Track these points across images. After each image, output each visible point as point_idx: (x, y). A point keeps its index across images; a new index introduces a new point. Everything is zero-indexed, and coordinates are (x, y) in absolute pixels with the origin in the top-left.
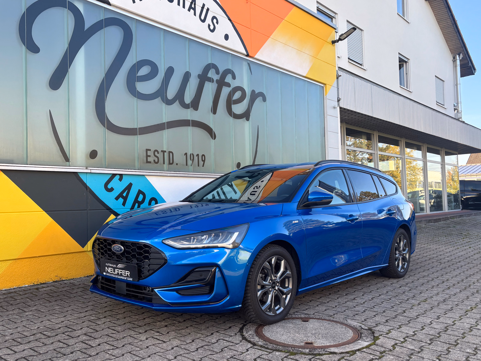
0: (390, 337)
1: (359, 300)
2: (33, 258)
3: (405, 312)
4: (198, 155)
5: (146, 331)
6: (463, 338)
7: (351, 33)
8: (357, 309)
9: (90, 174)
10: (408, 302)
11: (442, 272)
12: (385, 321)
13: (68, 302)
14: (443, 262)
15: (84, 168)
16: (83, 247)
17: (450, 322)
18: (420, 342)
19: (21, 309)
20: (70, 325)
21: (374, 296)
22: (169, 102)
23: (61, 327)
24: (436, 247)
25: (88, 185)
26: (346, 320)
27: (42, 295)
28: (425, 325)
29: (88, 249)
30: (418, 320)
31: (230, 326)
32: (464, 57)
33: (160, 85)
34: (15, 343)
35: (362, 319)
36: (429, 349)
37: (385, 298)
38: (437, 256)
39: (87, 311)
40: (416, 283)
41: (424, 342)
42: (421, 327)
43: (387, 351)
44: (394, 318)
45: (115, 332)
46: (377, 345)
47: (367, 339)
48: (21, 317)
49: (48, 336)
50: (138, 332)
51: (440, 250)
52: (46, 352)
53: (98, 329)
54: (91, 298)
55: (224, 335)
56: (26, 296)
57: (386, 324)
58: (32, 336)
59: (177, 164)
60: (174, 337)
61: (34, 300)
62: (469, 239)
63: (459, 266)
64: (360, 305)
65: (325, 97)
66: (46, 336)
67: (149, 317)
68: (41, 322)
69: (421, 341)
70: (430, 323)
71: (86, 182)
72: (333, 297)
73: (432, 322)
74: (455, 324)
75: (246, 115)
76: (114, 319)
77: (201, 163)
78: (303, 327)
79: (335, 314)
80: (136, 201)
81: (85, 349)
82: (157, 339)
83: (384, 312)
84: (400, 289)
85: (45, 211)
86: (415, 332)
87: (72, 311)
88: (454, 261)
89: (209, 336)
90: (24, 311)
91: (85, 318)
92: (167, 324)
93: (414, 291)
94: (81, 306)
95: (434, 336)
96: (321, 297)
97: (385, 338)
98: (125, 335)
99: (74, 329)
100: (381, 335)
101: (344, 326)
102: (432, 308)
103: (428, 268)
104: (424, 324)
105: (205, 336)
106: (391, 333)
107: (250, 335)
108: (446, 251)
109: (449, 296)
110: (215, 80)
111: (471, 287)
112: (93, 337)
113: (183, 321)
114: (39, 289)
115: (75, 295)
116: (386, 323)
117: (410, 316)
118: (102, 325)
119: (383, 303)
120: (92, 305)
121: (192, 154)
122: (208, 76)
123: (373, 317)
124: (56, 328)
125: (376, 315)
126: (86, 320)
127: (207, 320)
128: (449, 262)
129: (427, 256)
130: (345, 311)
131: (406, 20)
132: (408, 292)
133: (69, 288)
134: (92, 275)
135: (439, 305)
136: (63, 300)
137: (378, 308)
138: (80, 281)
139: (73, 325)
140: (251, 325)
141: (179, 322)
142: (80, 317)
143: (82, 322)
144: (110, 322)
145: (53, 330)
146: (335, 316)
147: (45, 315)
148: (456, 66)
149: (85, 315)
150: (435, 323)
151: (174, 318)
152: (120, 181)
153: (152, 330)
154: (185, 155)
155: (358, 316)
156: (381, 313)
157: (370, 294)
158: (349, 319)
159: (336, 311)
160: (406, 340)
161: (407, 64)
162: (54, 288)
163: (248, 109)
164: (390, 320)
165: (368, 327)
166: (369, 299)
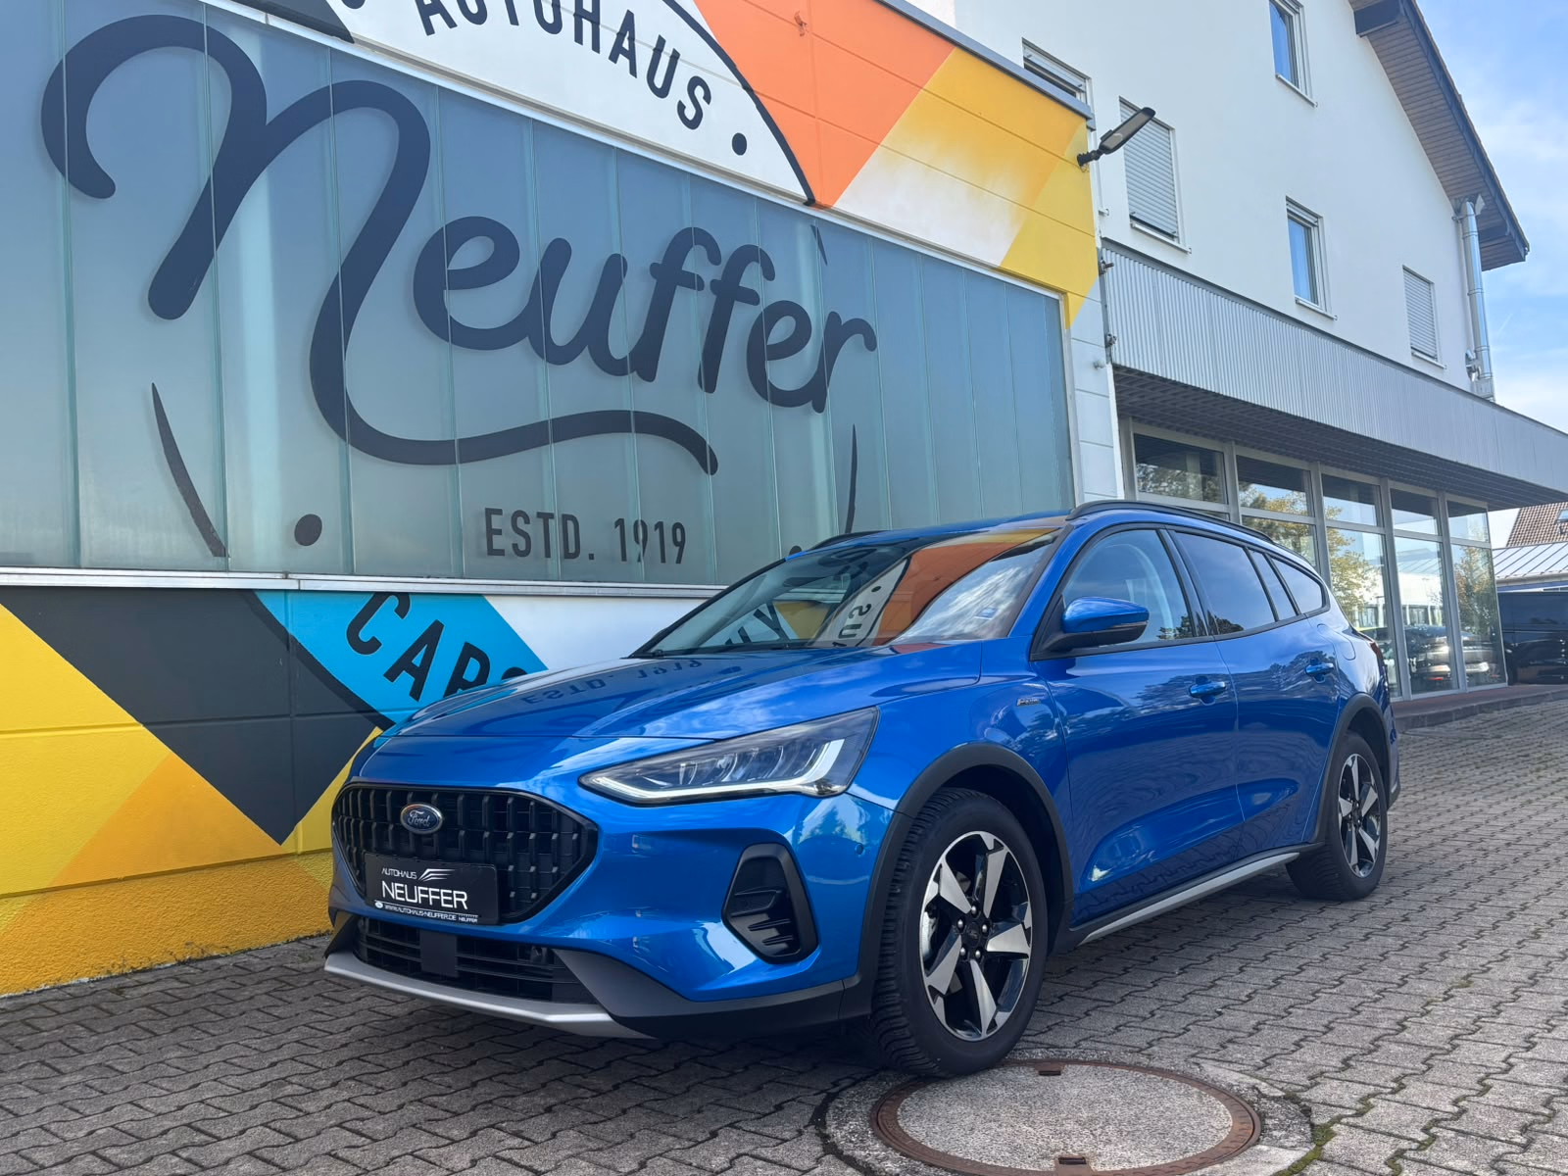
0: (1374, 1127)
1: (1229, 989)
2: (108, 886)
3: (1404, 1028)
4: (660, 526)
5: (474, 1134)
7: (1138, 130)
8: (1228, 1019)
9: (297, 595)
10: (1404, 989)
11: (1499, 882)
12: (1340, 1065)
13: (216, 1032)
14: (1491, 848)
15: (278, 576)
16: (280, 841)
18: (1488, 1141)
19: (48, 1065)
20: (204, 1119)
21: (1282, 973)
22: (558, 356)
23: (169, 1130)
24: (1456, 802)
25: (292, 631)
26: (1198, 1064)
27: (130, 1011)
28: (1488, 1075)
29: (296, 847)
30: (1459, 1055)
31: (777, 1103)
32: (1490, 208)
33: (527, 301)
35: (1252, 1059)
36: (1527, 1166)
37: (1321, 976)
38: (1467, 830)
39: (274, 1064)
40: (1419, 923)
41: (1503, 1139)
42: (1478, 1082)
44: (1370, 1052)
45: (363, 1139)
46: (1332, 1162)
47: (1287, 1137)
48: (42, 1093)
50: (442, 1137)
51: (1471, 808)
53: (300, 1133)
54: (297, 1015)
55: (756, 1137)
56: (75, 1016)
57: (1347, 1074)
59: (591, 557)
60: (575, 1151)
61: (100, 1030)
62: (1558, 772)
63: (1549, 858)
64: (1237, 1007)
65: (1064, 331)
66: (110, 1162)
67: (490, 1078)
68: (107, 1110)
69: (1492, 1139)
70: (1504, 1065)
71: (283, 623)
72: (1138, 981)
73: (1512, 1060)
75: (813, 394)
76: (365, 1092)
77: (672, 551)
78: (1045, 1096)
79: (1154, 1043)
80: (457, 683)
82: (510, 1161)
83: (1329, 1028)
84: (1368, 943)
85: (146, 725)
86: (1461, 1104)
87: (223, 1066)
88: (1527, 842)
90: (58, 1071)
91: (261, 1091)
92: (552, 1101)
93: (1419, 948)
94: (257, 1046)
95: (1534, 1114)
96: (1095, 984)
97: (1353, 1130)
98: (396, 1153)
99: (210, 1135)
100: (1338, 1120)
101: (1195, 1089)
102: (1497, 1009)
103: (1446, 870)
104: (1484, 1070)
105: (687, 1144)
106: (1373, 1111)
107: (852, 1133)
109: (1546, 960)
110: (707, 282)
112: (278, 1162)
113: (610, 1087)
114: (126, 990)
115: (243, 1007)
116: (1343, 1070)
117: (1425, 1043)
118: (320, 1116)
119: (1318, 997)
120: (297, 1042)
121: (642, 521)
122: (684, 269)
123: (1293, 1051)
124: (154, 1131)
125: (1302, 1040)
126: (265, 1100)
127: (696, 1080)
128: (1512, 847)
129: (1431, 830)
130: (1189, 1030)
131: (1304, 94)
132: (1400, 953)
133: (226, 983)
134: (314, 934)
135: (1519, 997)
136: (201, 1026)
137: (1303, 1015)
138: (271, 956)
139: (214, 1119)
140: (854, 1095)
141: (595, 1094)
142: (245, 1088)
143: (248, 1108)
144: (349, 1104)
145: (141, 1140)
146: (1154, 1052)
147: (126, 1083)
148: (1466, 237)
149: (264, 1081)
150: (1523, 1066)
151: (580, 1077)
152: (402, 617)
153: (498, 1129)
154: (616, 526)
155: (1236, 1046)
156: (1317, 1033)
157: (1265, 966)
158: (1206, 1059)
159: (1153, 1030)
160: (1434, 1137)
161: (1314, 231)
162: (176, 984)
163: (818, 372)
164: (1358, 1061)
165: (1282, 1089)
166: (1265, 982)
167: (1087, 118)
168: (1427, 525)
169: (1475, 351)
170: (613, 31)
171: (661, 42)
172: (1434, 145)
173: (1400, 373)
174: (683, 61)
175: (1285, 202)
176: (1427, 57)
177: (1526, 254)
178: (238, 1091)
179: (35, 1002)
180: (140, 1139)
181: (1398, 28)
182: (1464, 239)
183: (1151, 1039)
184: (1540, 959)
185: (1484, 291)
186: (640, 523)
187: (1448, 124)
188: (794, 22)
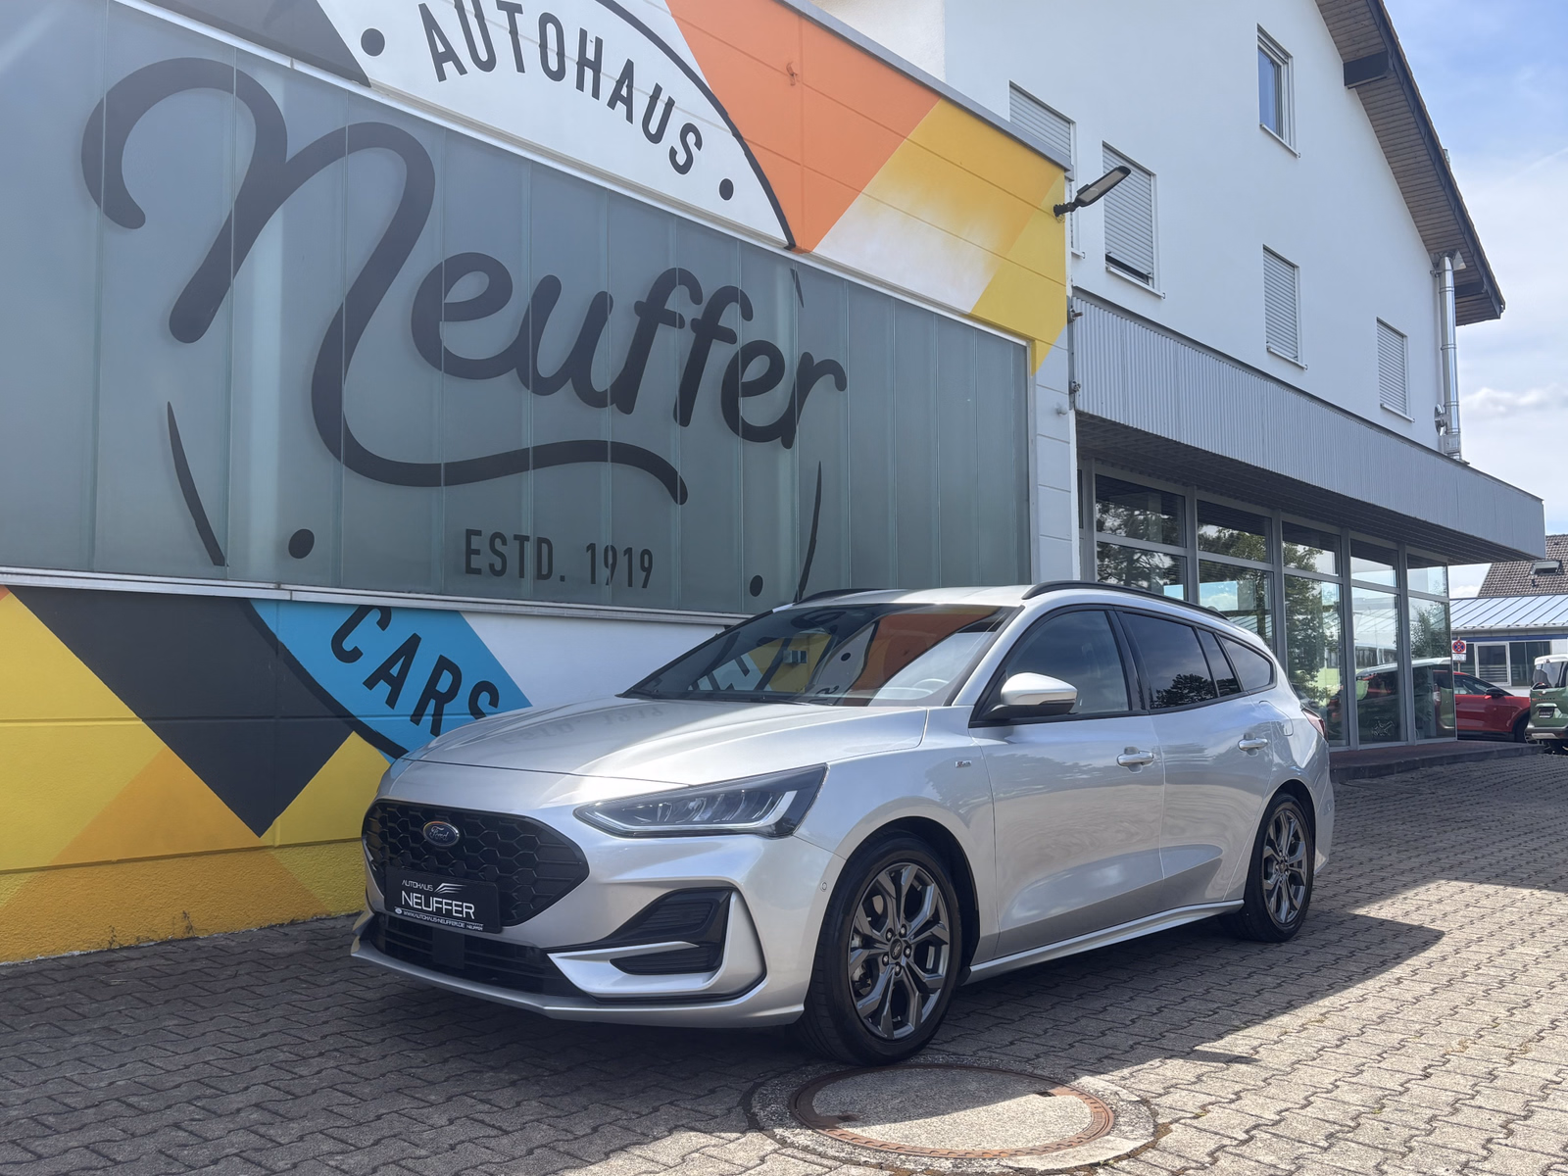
0: (1206, 1127)
1: (1116, 1014)
2: (101, 867)
3: (1258, 1053)
4: (629, 551)
5: (449, 1099)
6: (1430, 1133)
7: (1116, 184)
8: (1110, 1039)
9: (289, 604)
10: (1268, 1022)
12: (1194, 1080)
13: (206, 1005)
15: (272, 586)
16: (259, 832)
17: (1393, 1083)
18: (1297, 1144)
19: (57, 1026)
20: (211, 1077)
21: (1167, 1003)
22: (544, 387)
23: (181, 1084)
24: (1371, 855)
25: (281, 638)
26: (1074, 1074)
28: (1314, 1094)
29: (274, 840)
30: (1295, 1077)
31: (711, 1088)
32: (1469, 264)
33: (517, 334)
34: (39, 1130)
35: (1122, 1072)
36: (1322, 1163)
37: (1199, 1007)
39: (264, 1035)
40: (1300, 965)
41: (1309, 1142)
42: (1304, 1098)
43: (1193, 1168)
44: (1223, 1070)
45: (354, 1099)
46: (1164, 1151)
47: (1132, 1131)
48: (57, 1050)
49: (141, 1110)
50: (422, 1100)
52: (134, 1157)
53: (297, 1091)
54: (278, 994)
55: (691, 1113)
56: (73, 984)
57: (1197, 1087)
58: (91, 1111)
59: (562, 579)
60: (537, 1117)
61: (99, 998)
64: (1120, 1030)
65: (1030, 377)
66: (135, 1108)
67: (459, 1056)
68: (121, 1066)
69: (1299, 1142)
70: (1330, 1087)
71: (273, 628)
72: (1039, 1004)
73: (1338, 1083)
74: (1407, 1090)
75: (783, 431)
76: (350, 1062)
77: (639, 576)
79: (1042, 1055)
80: (430, 691)
81: (256, 1150)
82: (482, 1122)
83: (1194, 1050)
84: (1249, 980)
85: (144, 719)
87: (219, 1034)
89: (646, 1115)
90: (67, 1032)
91: (258, 1056)
92: (515, 1077)
93: (1292, 987)
94: (246, 1019)
97: (1188, 1129)
98: (385, 1111)
99: (222, 1091)
100: (1177, 1121)
102: (1342, 1040)
104: (1312, 1089)
105: (633, 1116)
106: (1209, 1115)
107: (773, 1114)
108: (1402, 866)
110: (688, 320)
111: (1469, 979)
112: (283, 1114)
113: (565, 1069)
114: (117, 964)
115: (228, 985)
116: (1195, 1083)
117: (1271, 1065)
118: (313, 1079)
119: (1191, 1024)
120: (282, 1017)
121: (612, 547)
122: (666, 307)
123: (1158, 1067)
124: (167, 1084)
125: (1167, 1058)
126: (262, 1063)
131: (1287, 145)
133: (209, 963)
134: (286, 922)
135: (1364, 1032)
136: (191, 999)
137: (1175, 1038)
138: (248, 940)
139: (220, 1077)
140: (777, 1084)
141: (552, 1073)
142: (242, 1053)
143: (247, 1069)
144: (337, 1071)
145: (159, 1091)
146: (1039, 1062)
147: (132, 1045)
148: (1442, 291)
149: (258, 1048)
150: (1346, 1088)
151: (538, 1059)
152: (383, 629)
153: (469, 1096)
154: (588, 550)
155: (1110, 1061)
156: (1183, 1054)
157: (1153, 996)
158: (1082, 1069)
159: (1043, 1045)
160: (1252, 1138)
162: (163, 961)
163: (789, 407)
164: (1210, 1077)
165: (1139, 1096)
166: (1150, 1010)
168: (1385, 574)
169: (1444, 406)
170: (611, 77)
171: (658, 90)
172: (1416, 199)
173: (1363, 427)
174: (677, 107)
175: (1263, 250)
176: (1413, 113)
177: (1501, 312)
179: (33, 970)
180: (157, 1091)
181: (1386, 82)
182: (1440, 293)
183: (1039, 1052)
185: (1457, 346)
186: (610, 548)
187: (1428, 180)
188: (786, 72)
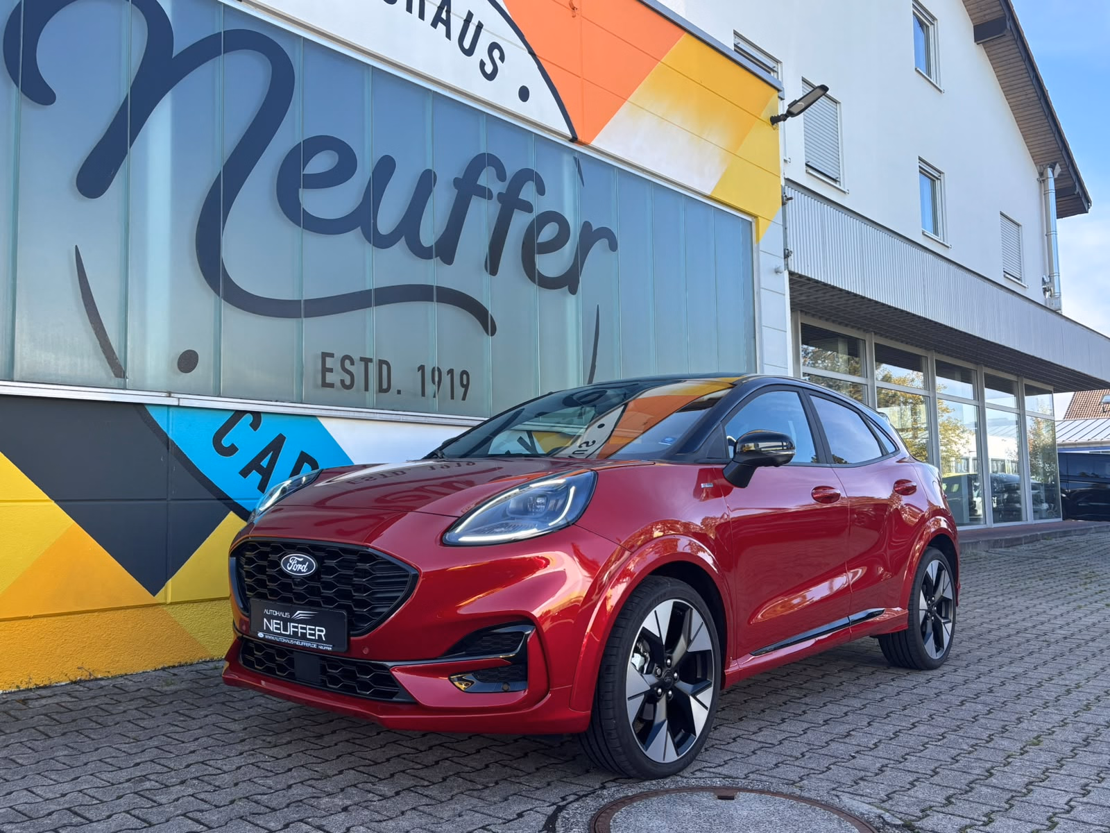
1: (859, 738)
2: (19, 622)
3: (991, 775)
4: (451, 372)
5: (286, 826)
7: (817, 100)
8: (860, 762)
9: (177, 409)
10: (991, 745)
11: (1059, 666)
12: (944, 802)
13: (95, 737)
14: (1053, 640)
15: (164, 394)
16: (154, 593)
20: (81, 805)
21: (900, 728)
22: (382, 242)
23: (53, 812)
24: (1025, 604)
25: (170, 436)
26: (837, 796)
27: (32, 717)
28: (1055, 814)
29: (166, 598)
30: (1032, 797)
31: (519, 812)
32: (1065, 173)
33: (361, 200)
35: (878, 794)
37: (928, 732)
38: (1034, 626)
39: (138, 764)
40: (1001, 694)
42: (1047, 819)
44: (967, 792)
45: (202, 826)
51: (1037, 610)
53: (154, 819)
54: (158, 726)
57: (950, 809)
59: (399, 392)
61: (8, 731)
62: (1099, 586)
63: (1096, 650)
64: (866, 753)
65: (755, 246)
67: (302, 782)
68: (8, 794)
70: (1067, 807)
71: (165, 430)
72: (792, 729)
73: (1072, 803)
75: (569, 281)
76: (205, 789)
77: (459, 391)
78: (722, 816)
79: (805, 777)
83: (935, 772)
84: (963, 708)
85: (56, 501)
87: (99, 764)
88: (1078, 637)
91: (126, 785)
92: (349, 803)
93: (1001, 714)
94: (125, 750)
96: (760, 730)
99: (87, 819)
101: (836, 816)
102: (1060, 763)
103: (1021, 655)
104: (1052, 810)
108: (1052, 612)
109: (1095, 727)
110: (495, 193)
113: (392, 793)
114: (30, 702)
115: (118, 719)
116: (945, 806)
117: (1008, 787)
118: (169, 807)
119: (926, 748)
120: (156, 747)
121: (438, 368)
122: (478, 183)
123: (909, 789)
124: (42, 812)
125: (915, 781)
126: (129, 792)
127: (459, 791)
128: (1068, 640)
129: (1009, 625)
130: (830, 769)
131: (935, 84)
132: (987, 716)
133: (107, 700)
134: (176, 665)
135: (1076, 754)
136: (83, 732)
137: (916, 761)
138: (142, 680)
139: (89, 805)
140: (578, 808)
141: (381, 798)
142: (114, 782)
143: (115, 797)
144: (193, 798)
146: (804, 785)
147: (23, 774)
148: (1046, 194)
149: (129, 777)
150: (1080, 808)
151: (370, 785)
152: (255, 429)
153: (306, 823)
154: (419, 371)
155: (866, 783)
156: (927, 776)
157: (887, 722)
158: (843, 792)
159: (804, 768)
161: (938, 182)
162: (69, 699)
163: (573, 265)
164: (957, 798)
165: (901, 819)
166: (887, 734)
167: (779, 90)
168: (1009, 400)
169: (1049, 276)
170: (435, 4)
171: (470, 15)
172: (1026, 125)
173: (995, 289)
174: (485, 30)
175: (918, 161)
176: (1025, 61)
177: (1089, 208)
178: (109, 784)
180: (31, 818)
181: (1006, 39)
182: (1044, 194)
183: (802, 774)
184: (1091, 726)
185: (1058, 233)
186: (436, 369)
187: (1037, 111)
188: (569, 7)
